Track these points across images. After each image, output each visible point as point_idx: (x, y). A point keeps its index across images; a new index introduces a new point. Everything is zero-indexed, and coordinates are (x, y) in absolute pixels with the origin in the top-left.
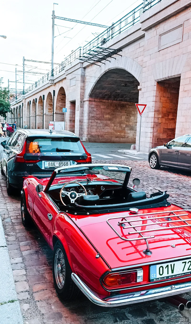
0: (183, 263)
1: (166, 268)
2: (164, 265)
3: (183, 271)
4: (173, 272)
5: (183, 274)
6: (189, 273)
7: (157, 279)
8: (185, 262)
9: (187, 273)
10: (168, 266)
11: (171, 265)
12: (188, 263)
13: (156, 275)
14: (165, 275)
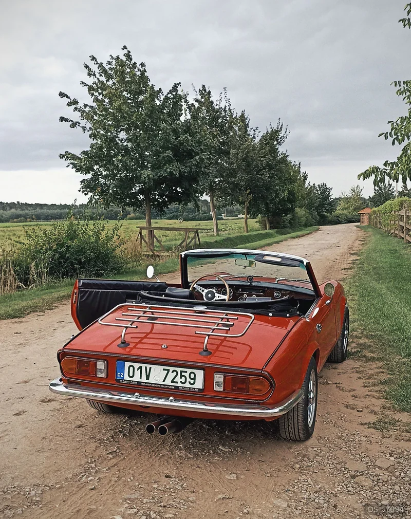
0: (164, 370)
1: (138, 369)
2: (137, 365)
3: (164, 381)
4: (148, 378)
5: (163, 385)
6: (173, 387)
7: (125, 380)
8: (168, 370)
9: (169, 386)
10: (140, 368)
11: (146, 367)
12: (173, 372)
13: (123, 375)
14: (136, 378)
